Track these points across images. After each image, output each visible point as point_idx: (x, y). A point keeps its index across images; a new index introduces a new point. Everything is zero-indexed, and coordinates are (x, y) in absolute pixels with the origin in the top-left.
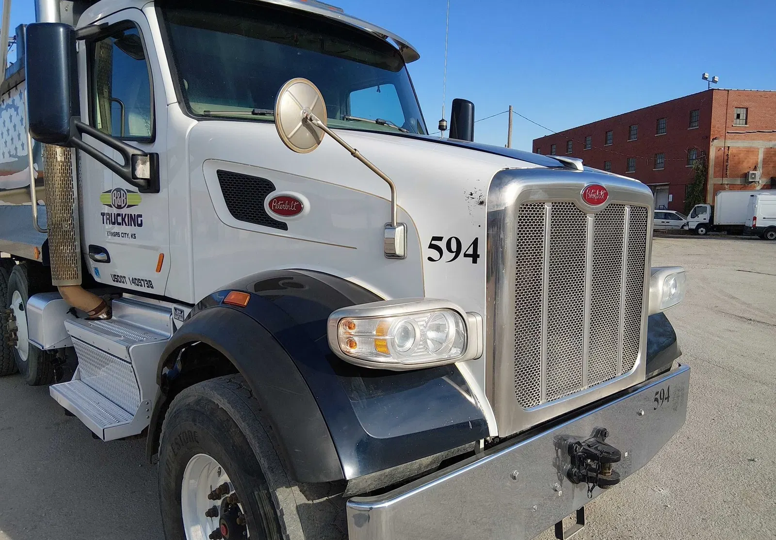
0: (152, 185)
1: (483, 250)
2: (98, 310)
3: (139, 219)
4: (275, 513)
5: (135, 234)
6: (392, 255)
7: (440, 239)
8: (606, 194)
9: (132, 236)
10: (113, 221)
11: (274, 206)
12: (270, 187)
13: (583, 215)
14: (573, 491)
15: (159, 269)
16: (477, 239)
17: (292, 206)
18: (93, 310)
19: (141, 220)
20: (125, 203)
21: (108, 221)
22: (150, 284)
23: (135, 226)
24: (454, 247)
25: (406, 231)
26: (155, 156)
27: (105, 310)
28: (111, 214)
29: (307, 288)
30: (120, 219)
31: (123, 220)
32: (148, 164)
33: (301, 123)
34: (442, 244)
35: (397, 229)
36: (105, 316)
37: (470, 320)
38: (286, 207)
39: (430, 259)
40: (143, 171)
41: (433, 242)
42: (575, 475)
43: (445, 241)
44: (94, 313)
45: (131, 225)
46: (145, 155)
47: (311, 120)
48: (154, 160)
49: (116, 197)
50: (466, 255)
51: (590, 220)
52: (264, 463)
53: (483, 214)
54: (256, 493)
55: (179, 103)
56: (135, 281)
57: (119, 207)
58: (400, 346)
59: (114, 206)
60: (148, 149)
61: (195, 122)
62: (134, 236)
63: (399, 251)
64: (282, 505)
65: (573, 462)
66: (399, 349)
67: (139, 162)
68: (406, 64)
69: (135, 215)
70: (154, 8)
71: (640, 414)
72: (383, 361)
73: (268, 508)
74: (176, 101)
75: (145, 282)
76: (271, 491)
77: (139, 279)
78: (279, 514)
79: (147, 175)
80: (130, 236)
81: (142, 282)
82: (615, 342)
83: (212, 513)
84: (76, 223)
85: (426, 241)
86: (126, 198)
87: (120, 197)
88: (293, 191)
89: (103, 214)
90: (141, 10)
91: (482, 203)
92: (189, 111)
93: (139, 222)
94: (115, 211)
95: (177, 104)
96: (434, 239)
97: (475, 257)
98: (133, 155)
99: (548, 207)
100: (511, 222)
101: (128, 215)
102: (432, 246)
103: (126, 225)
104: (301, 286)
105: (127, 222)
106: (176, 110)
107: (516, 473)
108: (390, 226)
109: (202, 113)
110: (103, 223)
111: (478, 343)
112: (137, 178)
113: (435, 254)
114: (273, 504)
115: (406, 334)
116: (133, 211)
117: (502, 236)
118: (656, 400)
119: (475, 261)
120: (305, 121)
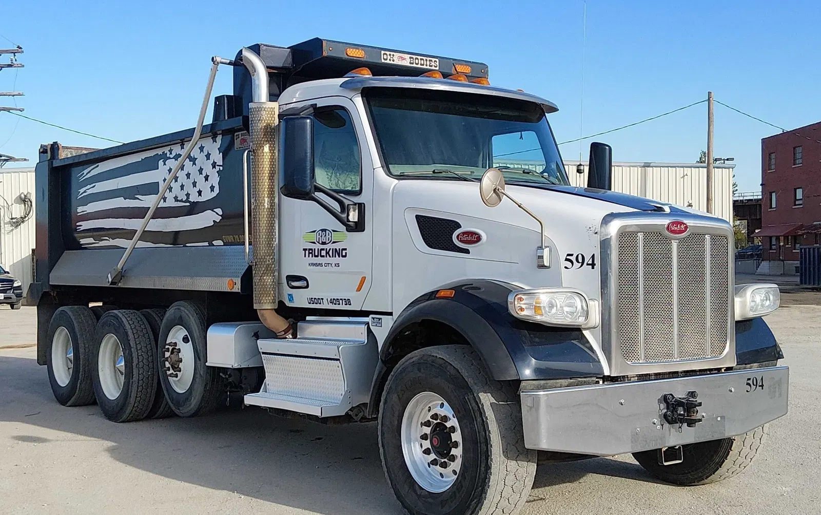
0: (359, 226)
1: (597, 261)
2: (286, 331)
3: (344, 252)
4: (479, 407)
5: (338, 264)
6: (542, 266)
7: (572, 255)
8: (686, 227)
9: (335, 265)
10: (316, 254)
11: (461, 238)
12: (459, 226)
13: (668, 241)
14: (670, 430)
15: (359, 289)
16: (594, 255)
17: (473, 238)
18: (283, 331)
19: (346, 253)
20: (330, 240)
21: (311, 255)
22: (348, 302)
23: (339, 257)
24: (580, 260)
25: (551, 251)
26: (363, 205)
27: (291, 331)
28: (315, 249)
29: (483, 289)
30: (323, 253)
31: (327, 253)
32: (357, 211)
33: (493, 192)
34: (573, 258)
35: (545, 250)
36: (291, 337)
37: (591, 303)
38: (469, 238)
39: (566, 267)
40: (353, 216)
41: (568, 257)
42: (669, 416)
43: (575, 256)
44: (283, 333)
45: (335, 257)
46: (355, 204)
47: (498, 190)
48: (361, 208)
49: (320, 235)
50: (588, 264)
51: (675, 245)
52: (470, 381)
53: (596, 240)
54: (466, 398)
55: (383, 167)
56: (332, 301)
57: (324, 243)
58: (549, 312)
59: (319, 243)
60: (357, 199)
61: (396, 181)
62: (337, 265)
63: (546, 263)
64: (483, 401)
65: (668, 408)
66: (549, 314)
67: (351, 210)
68: (546, 114)
69: (339, 249)
70: (360, 98)
71: (731, 391)
72: (539, 318)
73: (474, 404)
74: (380, 166)
75: (344, 301)
76: (475, 395)
77: (337, 299)
78: (481, 407)
79: (356, 220)
80: (333, 265)
81: (341, 301)
82: (703, 333)
83: (424, 437)
84: (276, 257)
85: (564, 257)
86: (331, 237)
87: (326, 235)
88: (476, 228)
89: (305, 250)
90: (351, 99)
91: (596, 233)
92: (389, 173)
93: (344, 254)
94: (318, 246)
95: (381, 168)
96: (568, 255)
97: (593, 265)
98: (348, 205)
99: (640, 235)
100: (614, 245)
101: (333, 249)
102: (566, 260)
103: (330, 257)
104: (480, 289)
105: (331, 255)
106: (381, 173)
107: (623, 401)
108: (541, 248)
109: (399, 174)
110: (305, 256)
111: (595, 318)
112: (350, 222)
113: (569, 264)
114: (477, 402)
115: (551, 306)
116: (338, 246)
117: (609, 252)
118: (748, 384)
119: (593, 268)
120: (495, 190)
